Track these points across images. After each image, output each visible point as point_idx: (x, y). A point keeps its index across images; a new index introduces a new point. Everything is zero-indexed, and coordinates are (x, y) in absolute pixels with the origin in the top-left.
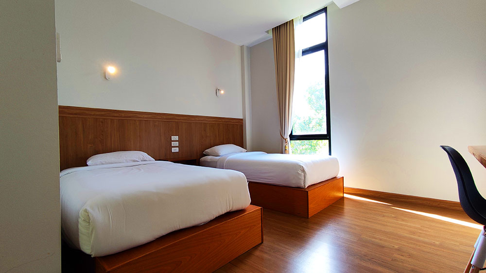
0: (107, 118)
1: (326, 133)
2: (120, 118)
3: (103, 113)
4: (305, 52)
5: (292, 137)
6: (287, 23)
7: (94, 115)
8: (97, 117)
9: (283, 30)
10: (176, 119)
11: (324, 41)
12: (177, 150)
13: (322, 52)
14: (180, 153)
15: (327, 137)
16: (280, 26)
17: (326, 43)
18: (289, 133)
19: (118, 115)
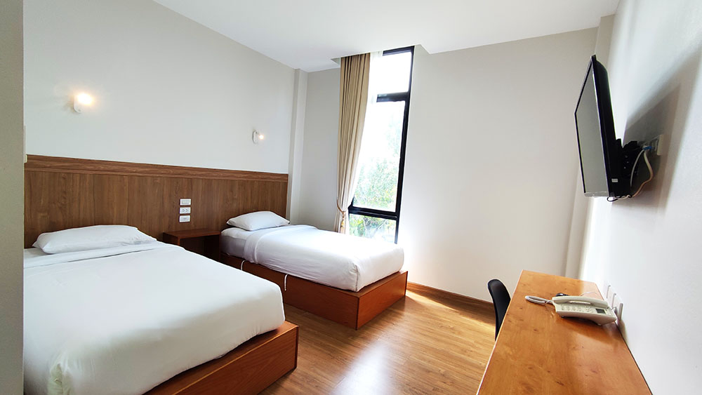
0: (75, 171)
1: (394, 211)
2: (94, 172)
3: (67, 164)
4: (381, 98)
5: (352, 209)
6: (361, 55)
7: (50, 167)
8: (57, 170)
9: (355, 63)
10: (189, 174)
11: (406, 90)
12: (188, 219)
13: (403, 103)
14: (193, 223)
15: (395, 216)
16: (352, 56)
17: (409, 94)
18: (349, 204)
19: (92, 167)
